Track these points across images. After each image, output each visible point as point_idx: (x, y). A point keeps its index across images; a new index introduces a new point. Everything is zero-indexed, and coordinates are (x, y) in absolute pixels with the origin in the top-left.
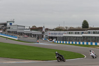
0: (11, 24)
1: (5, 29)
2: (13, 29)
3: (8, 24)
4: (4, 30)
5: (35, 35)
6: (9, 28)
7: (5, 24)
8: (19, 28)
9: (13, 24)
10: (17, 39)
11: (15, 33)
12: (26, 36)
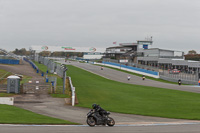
0: (145, 47)
1: (134, 57)
2: (150, 56)
3: (140, 47)
4: (132, 59)
5: (195, 69)
6: (142, 54)
7: (134, 47)
8: (162, 54)
9: (149, 47)
10: (157, 77)
11: (155, 64)
12: (176, 71)
